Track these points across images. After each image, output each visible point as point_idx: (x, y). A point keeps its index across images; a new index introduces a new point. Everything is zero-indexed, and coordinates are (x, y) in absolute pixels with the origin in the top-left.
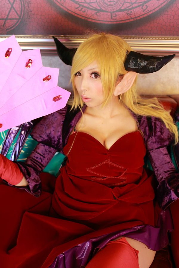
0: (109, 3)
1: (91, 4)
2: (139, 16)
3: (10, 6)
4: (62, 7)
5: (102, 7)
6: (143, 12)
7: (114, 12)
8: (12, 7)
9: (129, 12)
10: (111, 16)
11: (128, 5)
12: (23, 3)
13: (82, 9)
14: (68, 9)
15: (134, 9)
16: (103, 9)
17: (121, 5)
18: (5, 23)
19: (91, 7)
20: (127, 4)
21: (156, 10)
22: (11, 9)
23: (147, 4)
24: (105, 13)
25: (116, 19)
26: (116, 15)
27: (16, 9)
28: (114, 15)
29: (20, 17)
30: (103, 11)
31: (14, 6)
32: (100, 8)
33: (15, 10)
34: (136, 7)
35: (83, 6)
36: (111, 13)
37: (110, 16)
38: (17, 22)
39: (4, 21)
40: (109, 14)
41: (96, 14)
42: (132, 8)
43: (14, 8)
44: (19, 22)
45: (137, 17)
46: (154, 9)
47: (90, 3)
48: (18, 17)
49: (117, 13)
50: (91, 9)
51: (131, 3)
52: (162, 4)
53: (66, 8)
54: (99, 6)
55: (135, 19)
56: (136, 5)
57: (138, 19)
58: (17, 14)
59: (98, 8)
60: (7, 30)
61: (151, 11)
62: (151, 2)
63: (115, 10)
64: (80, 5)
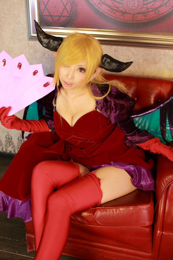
0: (132, 8)
1: (119, 8)
2: (153, 18)
3: (64, 7)
4: (99, 9)
5: (126, 11)
6: (156, 15)
7: (135, 14)
8: (65, 8)
9: (146, 15)
10: (133, 17)
11: (145, 9)
12: (72, 5)
13: (113, 11)
14: (103, 11)
15: (149, 13)
16: (128, 12)
17: (140, 9)
18: (59, 19)
19: (120, 11)
20: (144, 8)
21: (165, 14)
22: (64, 9)
23: (159, 9)
24: (129, 15)
25: (136, 19)
26: (136, 17)
27: (67, 9)
28: (135, 17)
29: (70, 15)
30: (127, 13)
31: (67, 7)
32: (125, 11)
33: (67, 10)
34: (151, 11)
35: (114, 9)
36: (133, 15)
38: (67, 19)
39: (58, 17)
40: (132, 15)
41: (122, 15)
42: (148, 12)
43: (66, 9)
44: (69, 19)
45: (151, 18)
46: (164, 13)
47: (118, 7)
48: (68, 15)
49: (137, 15)
50: (118, 11)
51: (147, 8)
52: (169, 10)
53: (102, 10)
54: (124, 9)
55: (150, 20)
56: (150, 10)
57: (152, 20)
58: (68, 13)
59: (124, 11)
60: (60, 23)
61: (161, 14)
62: (161, 8)
63: (135, 13)
64: (111, 8)
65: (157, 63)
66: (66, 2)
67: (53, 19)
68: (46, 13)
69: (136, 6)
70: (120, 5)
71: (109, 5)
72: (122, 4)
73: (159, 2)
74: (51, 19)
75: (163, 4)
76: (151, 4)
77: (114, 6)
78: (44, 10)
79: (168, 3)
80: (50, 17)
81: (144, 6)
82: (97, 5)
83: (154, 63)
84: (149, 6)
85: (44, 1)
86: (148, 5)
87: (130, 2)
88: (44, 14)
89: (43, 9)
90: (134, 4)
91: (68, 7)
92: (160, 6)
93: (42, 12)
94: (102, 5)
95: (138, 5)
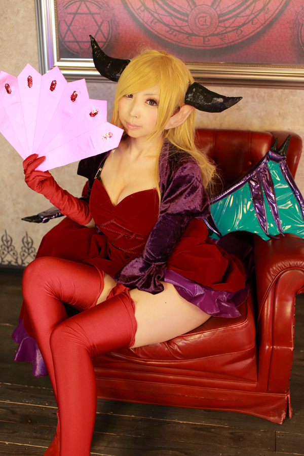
0: (202, 27)
1: (182, 28)
2: (233, 41)
3: (97, 28)
4: (151, 30)
5: (194, 31)
6: (238, 36)
7: (206, 37)
8: (100, 29)
9: (223, 37)
10: (204, 41)
11: (222, 29)
12: (111, 25)
13: (173, 32)
14: (158, 33)
15: (228, 34)
16: (195, 33)
17: (215, 29)
19: (183, 31)
20: (220, 28)
21: (251, 35)
22: (98, 31)
23: (242, 29)
24: (198, 38)
25: (208, 44)
26: (209, 40)
27: (103, 31)
28: (207, 40)
29: (107, 40)
30: (195, 35)
31: (102, 28)
32: (191, 32)
33: (102, 33)
34: (230, 32)
35: (174, 30)
36: (204, 37)
37: (202, 41)
39: (89, 44)
40: (202, 38)
41: (188, 38)
42: (226, 33)
43: (101, 31)
44: (105, 46)
45: (231, 42)
46: (250, 34)
47: (181, 26)
48: (104, 40)
49: (210, 38)
50: (182, 33)
51: (225, 27)
52: (257, 29)
53: (156, 31)
54: (191, 30)
55: (229, 45)
56: (230, 29)
57: (232, 44)
58: (104, 37)
61: (246, 36)
62: (246, 26)
63: (208, 35)
64: (171, 29)
65: (241, 110)
66: (101, 20)
67: (80, 47)
68: (69, 38)
69: (208, 24)
70: (185, 24)
71: (167, 23)
72: (187, 21)
73: (242, 18)
74: (77, 47)
75: (248, 21)
76: (231, 21)
77: (175, 25)
78: (66, 33)
79: (255, 19)
80: (76, 44)
81: (220, 24)
82: (149, 24)
83: (237, 109)
84: (227, 24)
85: (66, 20)
86: (225, 22)
87: (198, 19)
88: (66, 39)
89: (65, 31)
90: (205, 22)
91: (105, 28)
92: (244, 24)
93: (63, 36)
94: (157, 24)
95: (211, 23)
